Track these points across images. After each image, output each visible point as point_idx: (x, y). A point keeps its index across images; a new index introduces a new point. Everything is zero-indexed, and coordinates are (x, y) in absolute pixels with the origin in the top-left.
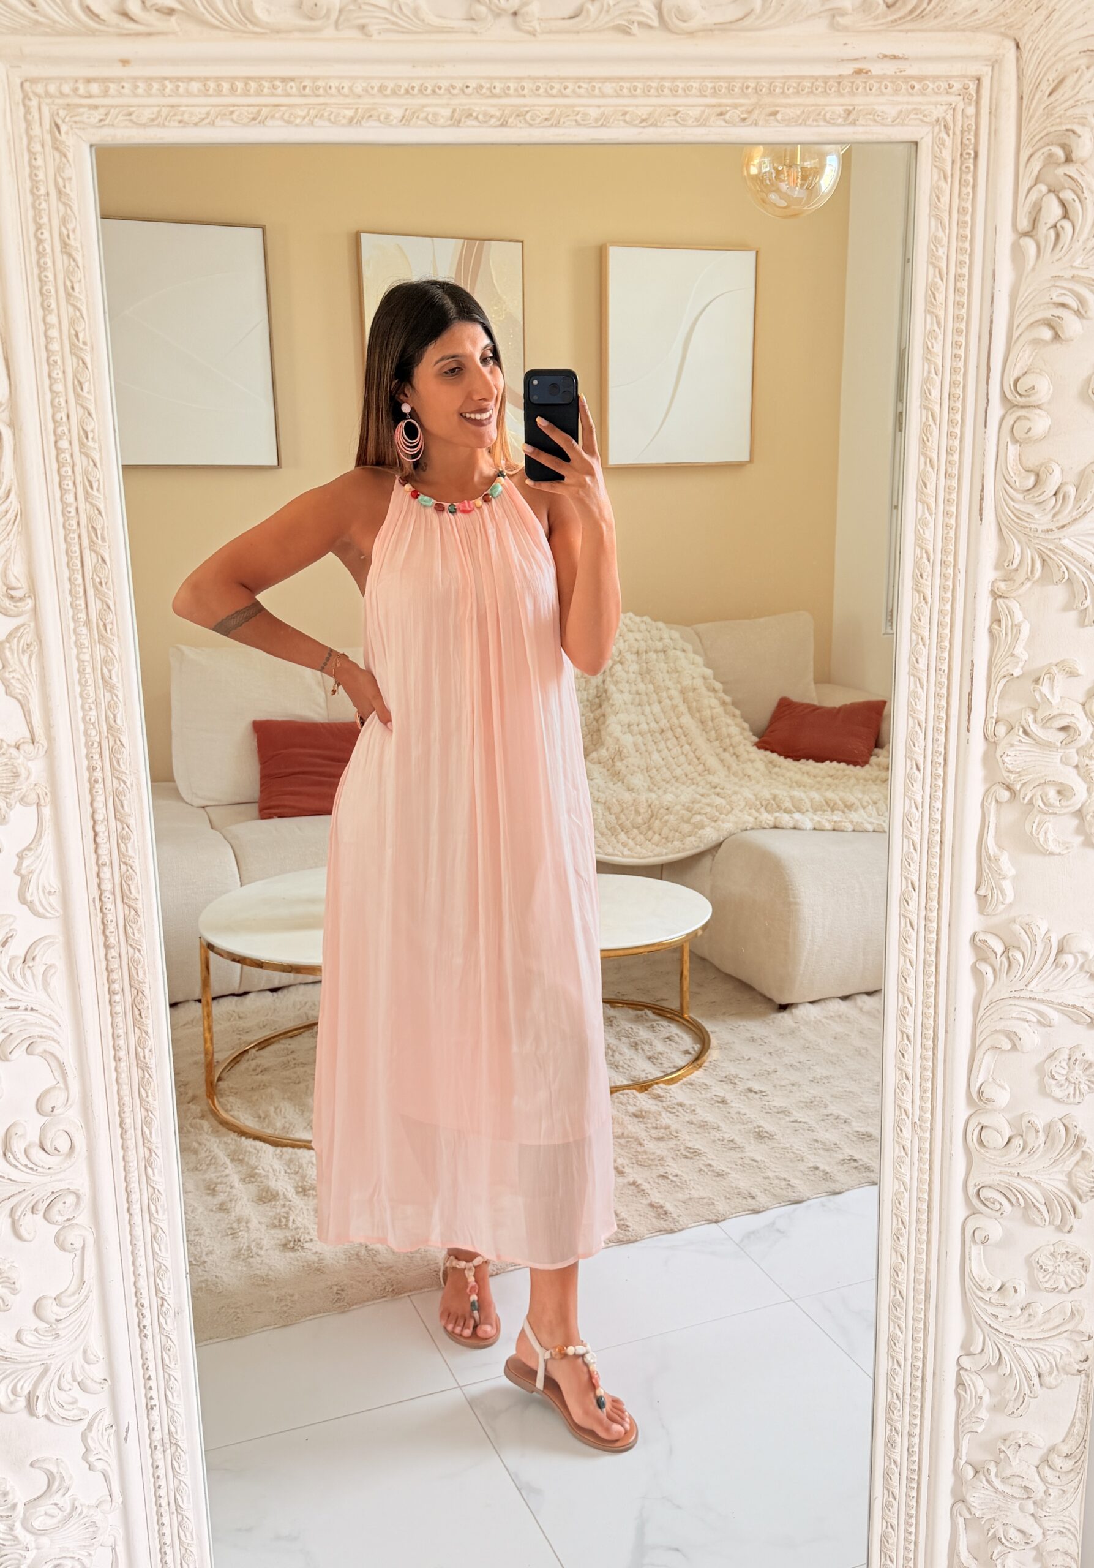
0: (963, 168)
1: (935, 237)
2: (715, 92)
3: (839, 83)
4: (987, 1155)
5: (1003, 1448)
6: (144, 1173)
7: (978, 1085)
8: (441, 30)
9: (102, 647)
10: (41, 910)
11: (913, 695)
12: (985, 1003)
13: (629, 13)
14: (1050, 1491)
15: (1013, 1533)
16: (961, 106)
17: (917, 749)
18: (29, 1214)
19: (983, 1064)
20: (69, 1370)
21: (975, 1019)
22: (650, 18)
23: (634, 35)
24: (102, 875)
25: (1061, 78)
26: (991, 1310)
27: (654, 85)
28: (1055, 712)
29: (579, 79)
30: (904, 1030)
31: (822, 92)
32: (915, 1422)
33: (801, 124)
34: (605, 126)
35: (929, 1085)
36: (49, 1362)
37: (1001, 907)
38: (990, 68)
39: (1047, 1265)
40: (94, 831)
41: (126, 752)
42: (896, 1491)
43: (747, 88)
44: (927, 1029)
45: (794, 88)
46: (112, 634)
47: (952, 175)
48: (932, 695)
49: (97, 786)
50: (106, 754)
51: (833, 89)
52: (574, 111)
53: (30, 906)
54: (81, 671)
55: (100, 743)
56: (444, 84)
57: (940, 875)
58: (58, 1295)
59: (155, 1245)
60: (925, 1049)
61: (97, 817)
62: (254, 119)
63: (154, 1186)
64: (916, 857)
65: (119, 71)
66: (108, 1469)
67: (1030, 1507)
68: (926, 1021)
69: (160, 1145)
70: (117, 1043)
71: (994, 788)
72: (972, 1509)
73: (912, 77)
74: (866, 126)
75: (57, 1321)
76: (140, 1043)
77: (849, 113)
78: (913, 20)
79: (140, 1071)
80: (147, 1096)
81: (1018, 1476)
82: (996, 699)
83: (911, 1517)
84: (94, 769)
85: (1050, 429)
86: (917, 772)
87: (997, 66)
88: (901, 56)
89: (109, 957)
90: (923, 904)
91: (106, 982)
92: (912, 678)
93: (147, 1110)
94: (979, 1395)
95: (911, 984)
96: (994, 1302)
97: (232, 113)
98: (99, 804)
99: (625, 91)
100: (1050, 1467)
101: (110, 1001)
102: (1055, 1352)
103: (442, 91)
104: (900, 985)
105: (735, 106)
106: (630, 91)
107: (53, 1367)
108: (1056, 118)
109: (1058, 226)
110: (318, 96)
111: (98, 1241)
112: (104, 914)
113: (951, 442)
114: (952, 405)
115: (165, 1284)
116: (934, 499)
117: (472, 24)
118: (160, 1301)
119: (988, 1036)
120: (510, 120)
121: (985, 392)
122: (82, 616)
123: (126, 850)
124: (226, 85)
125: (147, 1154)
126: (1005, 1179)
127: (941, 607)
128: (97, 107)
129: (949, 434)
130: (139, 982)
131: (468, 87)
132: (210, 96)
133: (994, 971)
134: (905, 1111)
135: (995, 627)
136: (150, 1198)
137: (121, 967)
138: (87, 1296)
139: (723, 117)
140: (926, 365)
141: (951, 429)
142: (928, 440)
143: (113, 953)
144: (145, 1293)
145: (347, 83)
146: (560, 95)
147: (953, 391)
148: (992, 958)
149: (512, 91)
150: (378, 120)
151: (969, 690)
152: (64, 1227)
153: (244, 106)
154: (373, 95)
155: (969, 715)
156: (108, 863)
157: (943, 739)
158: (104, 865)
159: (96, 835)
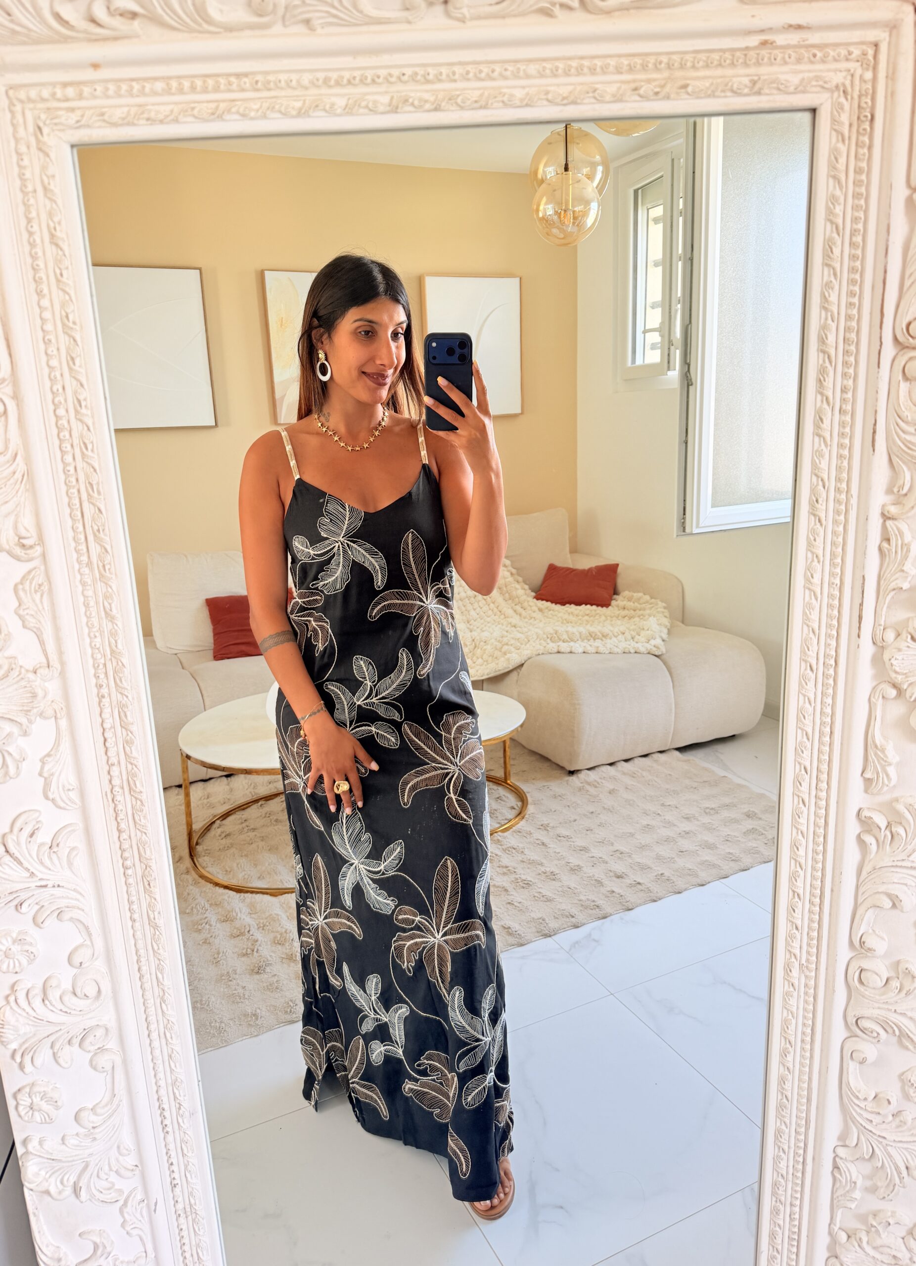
0: (860, 130)
1: (833, 196)
2: (631, 69)
3: (746, 55)
4: (867, 992)
5: (874, 1223)
6: (159, 1008)
7: (859, 935)
8: (379, 22)
9: (102, 584)
10: (62, 804)
11: (808, 606)
12: (867, 868)
16: (859, 71)
17: (810, 653)
18: (68, 1046)
19: (865, 919)
20: (107, 1163)
21: (858, 881)
23: (556, 17)
24: (111, 773)
26: (866, 1115)
27: (574, 64)
29: (504, 61)
30: (795, 890)
31: (729, 65)
32: (796, 1196)
33: (709, 96)
34: (529, 106)
35: (815, 934)
36: (88, 1160)
37: (885, 789)
38: (886, 35)
40: (104, 736)
41: (127, 672)
42: (780, 1247)
43: (660, 63)
44: (816, 889)
45: (704, 61)
46: (111, 573)
47: (849, 137)
48: (825, 606)
49: (103, 700)
50: (111, 673)
51: (740, 61)
52: (501, 94)
53: (53, 800)
54: (86, 605)
55: (105, 665)
56: (383, 73)
57: (829, 760)
58: (94, 1107)
59: (172, 1064)
60: (813, 904)
61: (105, 726)
62: (213, 114)
64: (809, 745)
65: (91, 75)
66: (143, 1235)
68: (814, 882)
69: (171, 987)
70: (132, 907)
71: (879, 687)
73: (814, 46)
74: (770, 95)
75: (94, 1128)
76: (152, 908)
77: (754, 83)
79: (152, 929)
80: (159, 949)
81: (887, 1246)
82: (885, 609)
84: (101, 686)
86: (810, 673)
87: (894, 33)
88: (805, 25)
89: (121, 839)
90: (814, 785)
91: (120, 858)
92: (807, 592)
93: (159, 960)
94: (853, 1180)
95: (802, 852)
96: (867, 1108)
97: (193, 109)
98: (106, 714)
99: (548, 71)
100: (914, 1238)
101: (124, 874)
103: (381, 77)
104: (792, 852)
105: (649, 81)
106: (552, 71)
107: (92, 1163)
110: (269, 90)
111: (125, 1062)
112: (115, 804)
113: (845, 382)
114: (847, 347)
115: (181, 1092)
116: (829, 433)
117: (405, 14)
118: (177, 1105)
119: (870, 896)
120: (443, 104)
121: (879, 335)
122: (84, 558)
123: (131, 753)
124: (186, 84)
125: (161, 994)
126: (883, 1013)
127: (837, 529)
128: (72, 110)
129: (845, 375)
130: (147, 859)
131: (404, 74)
132: (173, 94)
133: (877, 841)
134: (794, 955)
135: (885, 545)
136: (165, 1027)
137: (131, 847)
138: (118, 1106)
139: (637, 92)
140: (823, 313)
141: (846, 370)
142: (825, 380)
143: (124, 836)
144: (165, 1099)
145: (294, 77)
146: (489, 78)
147: (848, 335)
148: (876, 831)
149: (444, 77)
150: (325, 110)
151: (860, 601)
152: (96, 1054)
153: (203, 102)
154: (318, 87)
155: (860, 623)
156: (116, 763)
157: (834, 643)
158: (113, 765)
159: (105, 740)
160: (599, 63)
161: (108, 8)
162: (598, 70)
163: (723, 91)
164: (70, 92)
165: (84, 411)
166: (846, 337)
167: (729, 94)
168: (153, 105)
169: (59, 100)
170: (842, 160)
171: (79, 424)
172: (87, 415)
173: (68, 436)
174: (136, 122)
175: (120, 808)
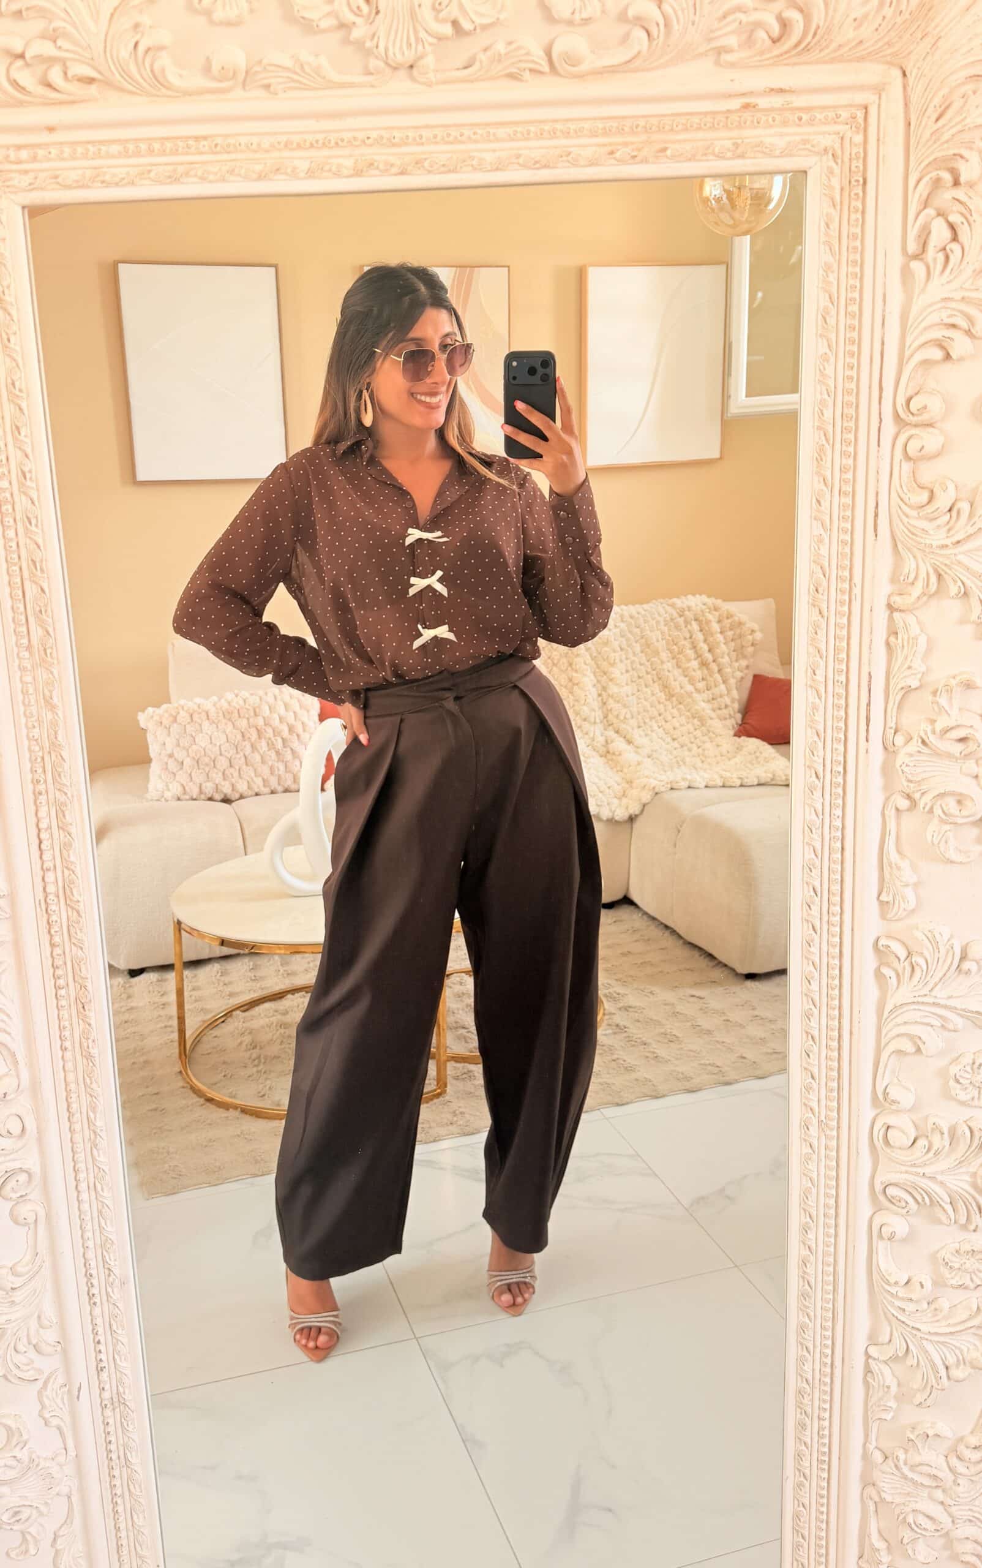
0: (852, 194)
1: (825, 262)
2: (606, 132)
3: (727, 118)
4: (893, 1154)
5: (912, 1437)
6: (89, 1154)
7: (885, 1085)
8: (342, 86)
9: (43, 670)
11: (811, 707)
12: (888, 1007)
13: (520, 61)
14: (959, 1481)
15: (921, 1520)
16: (849, 134)
17: (816, 758)
19: (889, 1067)
20: (25, 1333)
21: (880, 1023)
22: (540, 65)
23: (527, 81)
24: (46, 879)
25: (947, 104)
26: (898, 1303)
27: (546, 128)
28: (952, 723)
29: (473, 125)
30: (810, 1031)
31: (710, 128)
32: (825, 1406)
33: (690, 160)
34: (501, 170)
35: (835, 1084)
36: (5, 1327)
37: (904, 913)
38: (875, 98)
39: (951, 1261)
40: (39, 839)
41: (66, 766)
42: (807, 1472)
43: (637, 126)
44: (832, 1030)
45: (683, 124)
46: (52, 657)
47: (841, 202)
48: (830, 706)
49: (41, 798)
50: (48, 767)
51: (721, 124)
52: (470, 157)
54: (25, 693)
55: (43, 758)
56: (347, 136)
57: (842, 881)
58: (16, 1264)
59: (102, 1222)
60: (830, 1049)
61: (43, 825)
62: (170, 176)
63: (102, 1167)
64: (818, 863)
65: (45, 137)
66: (62, 1424)
67: (939, 1495)
68: (830, 1022)
69: (104, 1128)
70: (63, 1034)
71: (892, 799)
72: (882, 1493)
73: (800, 109)
74: (755, 158)
75: (13, 1289)
76: (85, 1035)
77: (736, 145)
78: (799, 54)
79: (85, 1060)
80: (92, 1083)
81: (927, 1465)
82: (895, 710)
83: (822, 1497)
84: (38, 782)
85: (943, 446)
86: (817, 781)
87: (884, 96)
88: (788, 88)
89: (55, 954)
90: (825, 909)
91: (52, 977)
92: (809, 688)
93: (91, 1096)
94: (886, 1384)
95: (815, 986)
96: (900, 1295)
97: (149, 172)
98: (43, 813)
99: (519, 135)
100: (959, 1458)
101: (56, 995)
102: (962, 1347)
103: (346, 140)
104: (804, 987)
105: (626, 144)
106: (522, 134)
107: (9, 1331)
108: (942, 144)
109: (948, 248)
110: (229, 152)
111: (48, 1216)
112: (49, 915)
113: (844, 461)
114: (845, 424)
115: (111, 1255)
116: (828, 516)
117: (370, 78)
118: (107, 1272)
119: (893, 1038)
120: (409, 168)
121: (878, 412)
122: (25, 641)
123: (68, 857)
124: (143, 146)
125: (93, 1136)
126: (911, 1178)
127: (838, 621)
128: (26, 172)
129: (843, 454)
130: (82, 978)
131: (368, 138)
132: (129, 157)
133: (898, 975)
134: (811, 1109)
135: (892, 639)
136: (95, 1177)
137: (65, 964)
138: (41, 1267)
139: (614, 156)
140: (818, 387)
141: (844, 448)
142: (821, 460)
143: (58, 951)
144: (93, 1264)
145: (255, 140)
146: (456, 141)
147: (846, 411)
148: (896, 964)
149: (410, 140)
150: (286, 173)
151: (867, 701)
152: (18, 1203)
153: (160, 165)
154: (280, 150)
155: (868, 725)
156: (52, 868)
157: (842, 748)
158: (48, 870)
159: (40, 842)
160: (572, 126)
161: (65, 73)
162: (572, 131)
163: (705, 154)
164: (24, 154)
165: (29, 483)
166: (845, 413)
167: (711, 157)
168: (109, 167)
169: (11, 162)
170: (835, 226)
171: (23, 498)
172: (33, 488)
173: (11, 510)
174: (90, 184)
175: (54, 918)
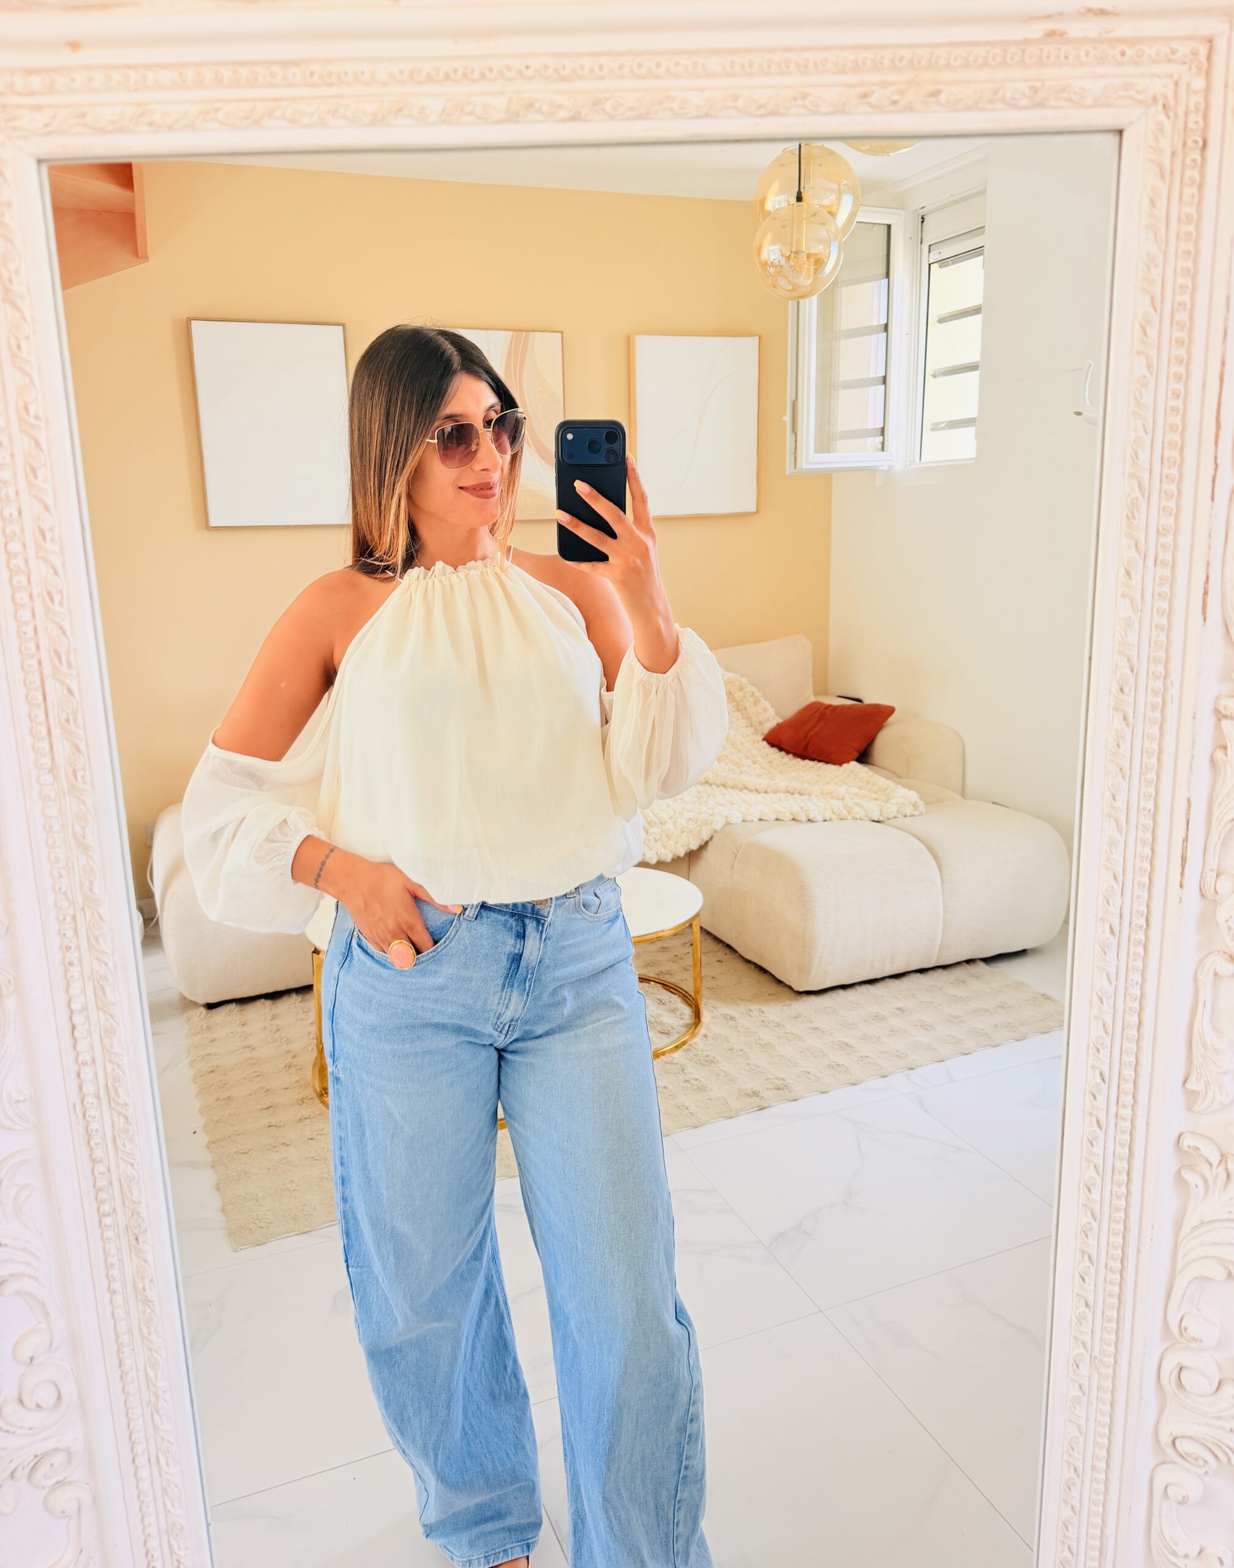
0: (1187, 161)
3: (1024, 50)
4: (1189, 1401)
7: (1180, 1316)
9: (73, 799)
10: (7, 1123)
11: (1108, 839)
16: (1186, 77)
17: (1110, 908)
18: (10, 1482)
19: (1187, 1296)
21: (1176, 1238)
24: (82, 1076)
30: (1086, 1249)
33: (971, 108)
35: (1114, 1313)
40: (72, 1021)
41: (106, 927)
43: (901, 59)
44: (1114, 1248)
46: (85, 782)
47: (1172, 171)
48: (1131, 841)
49: (72, 969)
50: (82, 929)
51: (1015, 59)
52: (668, 97)
54: (48, 829)
55: (74, 917)
56: (496, 65)
57: (1137, 1064)
59: (169, 1503)
60: (1111, 1271)
61: (73, 1006)
62: (246, 118)
63: (163, 1437)
64: (1106, 1040)
65: (67, 58)
68: (1113, 1238)
70: (110, 1273)
71: (1209, 959)
73: (1123, 41)
76: (140, 1273)
77: (1036, 91)
80: (149, 1334)
82: (1217, 849)
84: (68, 948)
86: (1110, 937)
89: (96, 1173)
90: (1116, 1096)
91: (93, 1200)
93: (150, 1349)
95: (1095, 1195)
97: (217, 110)
98: (75, 991)
101: (100, 1223)
103: (494, 75)
104: (1080, 1196)
105: (884, 85)
106: (744, 68)
110: (330, 85)
111: (95, 1500)
112: (88, 1122)
113: (1162, 520)
114: (1166, 471)
115: (181, 1544)
116: (1139, 593)
119: (1194, 1261)
120: (584, 112)
121: (1212, 455)
122: (46, 761)
123: (112, 1047)
125: (153, 1399)
127: (1147, 730)
129: (1161, 509)
130: (133, 1202)
131: (527, 68)
132: (188, 89)
133: (1206, 1181)
134: (1082, 1343)
135: (1219, 754)
136: (157, 1449)
137: (111, 1184)
139: (867, 100)
140: (1133, 423)
141: (1164, 503)
142: (1134, 517)
143: (101, 1168)
144: (156, 1554)
145: (367, 67)
146: (652, 75)
148: (1203, 1168)
149: (586, 72)
151: (1184, 836)
152: (52, 1490)
155: (1183, 867)
156: (90, 1061)
157: (1145, 895)
158: (85, 1064)
159: (74, 1027)
162: (811, 67)
163: (991, 101)
164: (36, 82)
165: (50, 546)
166: (1165, 456)
167: (999, 106)
168: (159, 103)
170: (1162, 204)
171: (42, 565)
172: (56, 553)
173: (24, 583)
175: (94, 1126)
